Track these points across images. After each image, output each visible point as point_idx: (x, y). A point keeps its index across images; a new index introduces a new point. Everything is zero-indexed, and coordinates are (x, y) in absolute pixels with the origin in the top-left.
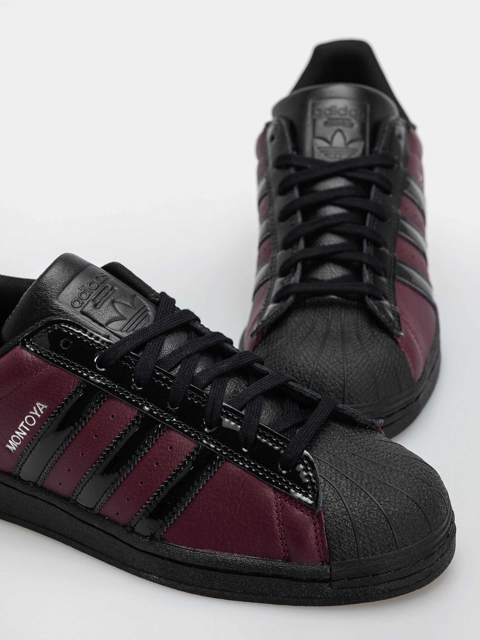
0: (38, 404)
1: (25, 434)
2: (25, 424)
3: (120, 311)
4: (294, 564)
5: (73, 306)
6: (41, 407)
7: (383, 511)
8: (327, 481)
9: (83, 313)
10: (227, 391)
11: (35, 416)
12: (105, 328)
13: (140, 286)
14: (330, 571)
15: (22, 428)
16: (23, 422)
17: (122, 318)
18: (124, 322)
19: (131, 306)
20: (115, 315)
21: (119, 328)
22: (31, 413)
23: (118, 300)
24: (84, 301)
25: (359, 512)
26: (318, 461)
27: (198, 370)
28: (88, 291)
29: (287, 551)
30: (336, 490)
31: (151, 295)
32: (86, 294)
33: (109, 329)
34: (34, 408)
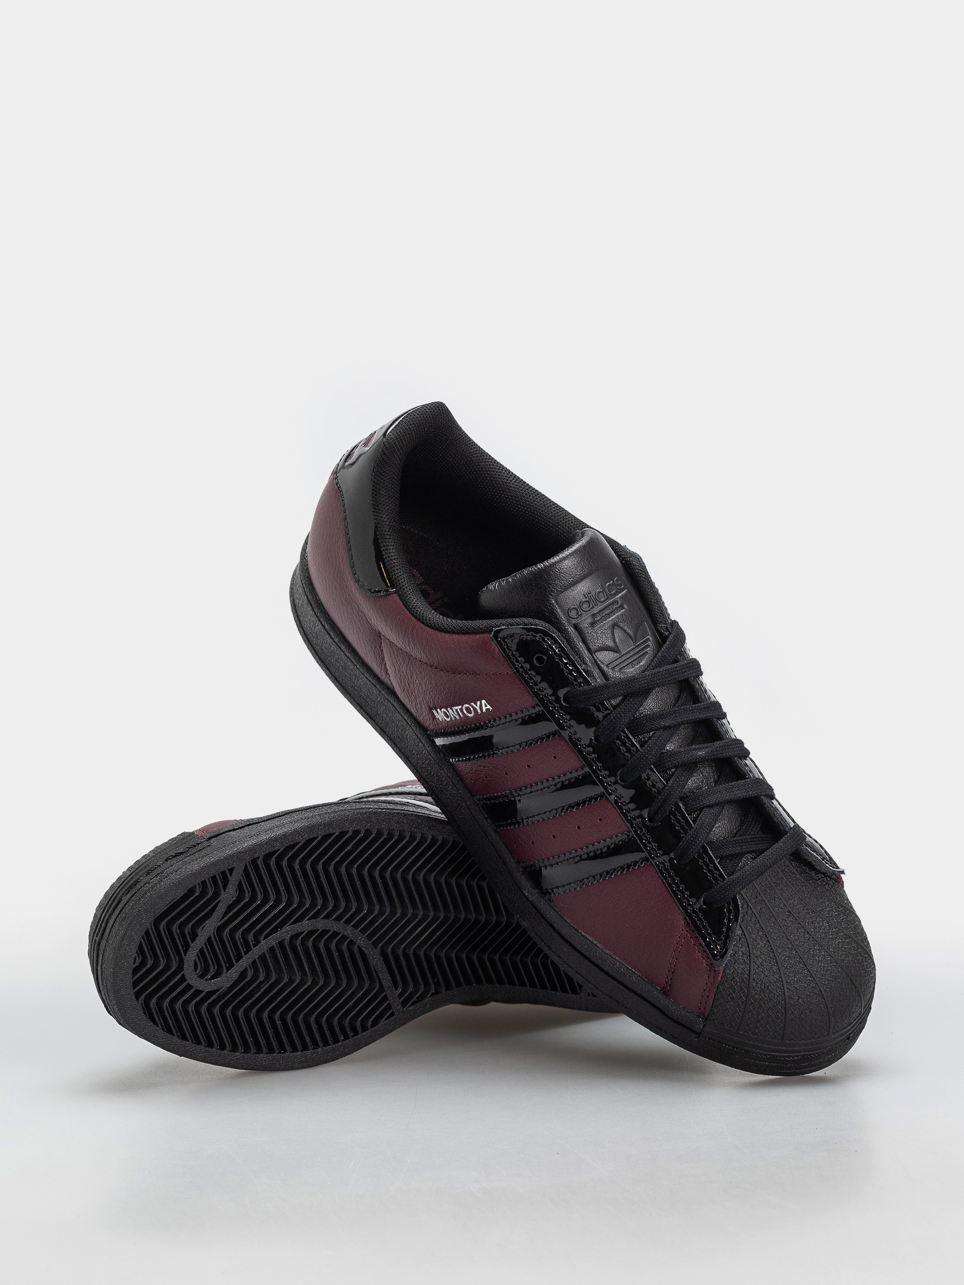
0: (484, 702)
1: (457, 717)
2: (461, 710)
3: (617, 640)
4: (671, 1001)
5: (568, 614)
6: (486, 706)
7: (787, 997)
8: (745, 935)
9: (576, 627)
10: (690, 783)
11: (475, 710)
12: (592, 655)
13: (655, 608)
14: (703, 1027)
15: (457, 710)
16: (460, 707)
17: (615, 650)
18: (616, 655)
19: (633, 637)
20: (610, 643)
21: (606, 661)
22: (472, 704)
23: (621, 624)
24: (583, 612)
25: (761, 987)
26: (748, 907)
27: (669, 747)
28: (593, 602)
29: (670, 985)
30: (749, 950)
31: (661, 626)
32: (590, 605)
33: (596, 658)
34: (478, 703)
